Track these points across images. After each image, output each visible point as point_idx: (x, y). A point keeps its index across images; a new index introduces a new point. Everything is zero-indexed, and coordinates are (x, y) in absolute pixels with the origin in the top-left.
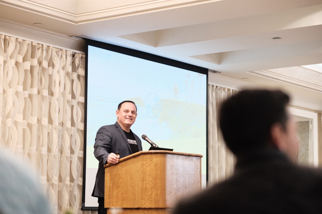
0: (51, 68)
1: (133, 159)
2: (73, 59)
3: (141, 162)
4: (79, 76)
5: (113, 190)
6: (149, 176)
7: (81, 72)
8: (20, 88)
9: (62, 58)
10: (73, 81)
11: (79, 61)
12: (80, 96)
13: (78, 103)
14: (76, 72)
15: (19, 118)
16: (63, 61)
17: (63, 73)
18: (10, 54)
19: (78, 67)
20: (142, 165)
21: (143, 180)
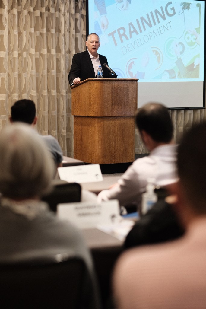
0: (57, 13)
1: (85, 84)
2: (75, 4)
3: (88, 86)
4: (82, 16)
5: (75, 104)
6: (92, 95)
7: (84, 12)
8: (32, 30)
9: (66, 4)
10: (76, 20)
11: (82, 5)
12: (84, 30)
13: (82, 35)
14: (79, 13)
15: (33, 51)
16: (68, 6)
17: (67, 15)
18: (23, 7)
19: (81, 9)
20: (89, 87)
21: (90, 98)
